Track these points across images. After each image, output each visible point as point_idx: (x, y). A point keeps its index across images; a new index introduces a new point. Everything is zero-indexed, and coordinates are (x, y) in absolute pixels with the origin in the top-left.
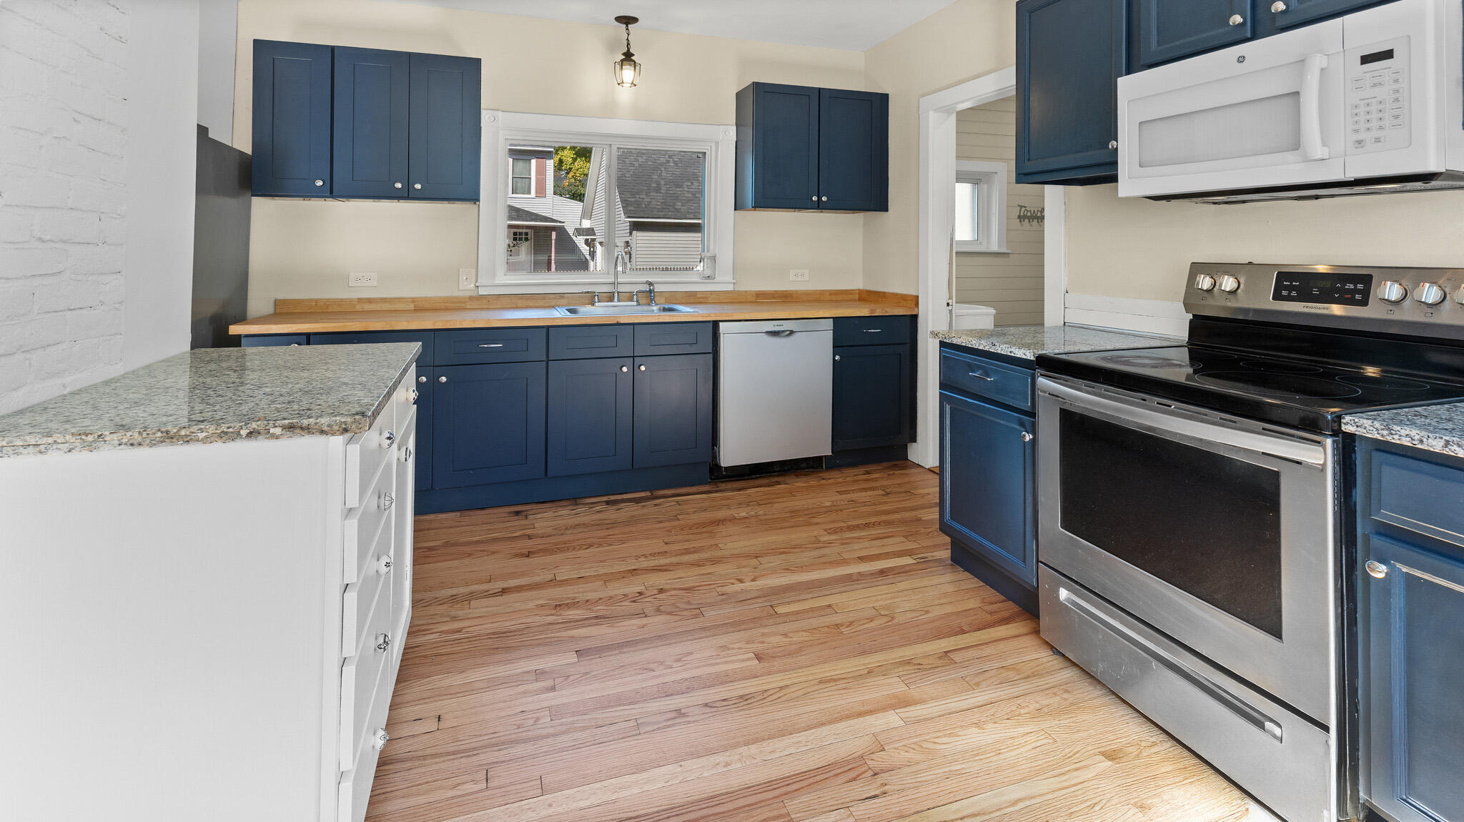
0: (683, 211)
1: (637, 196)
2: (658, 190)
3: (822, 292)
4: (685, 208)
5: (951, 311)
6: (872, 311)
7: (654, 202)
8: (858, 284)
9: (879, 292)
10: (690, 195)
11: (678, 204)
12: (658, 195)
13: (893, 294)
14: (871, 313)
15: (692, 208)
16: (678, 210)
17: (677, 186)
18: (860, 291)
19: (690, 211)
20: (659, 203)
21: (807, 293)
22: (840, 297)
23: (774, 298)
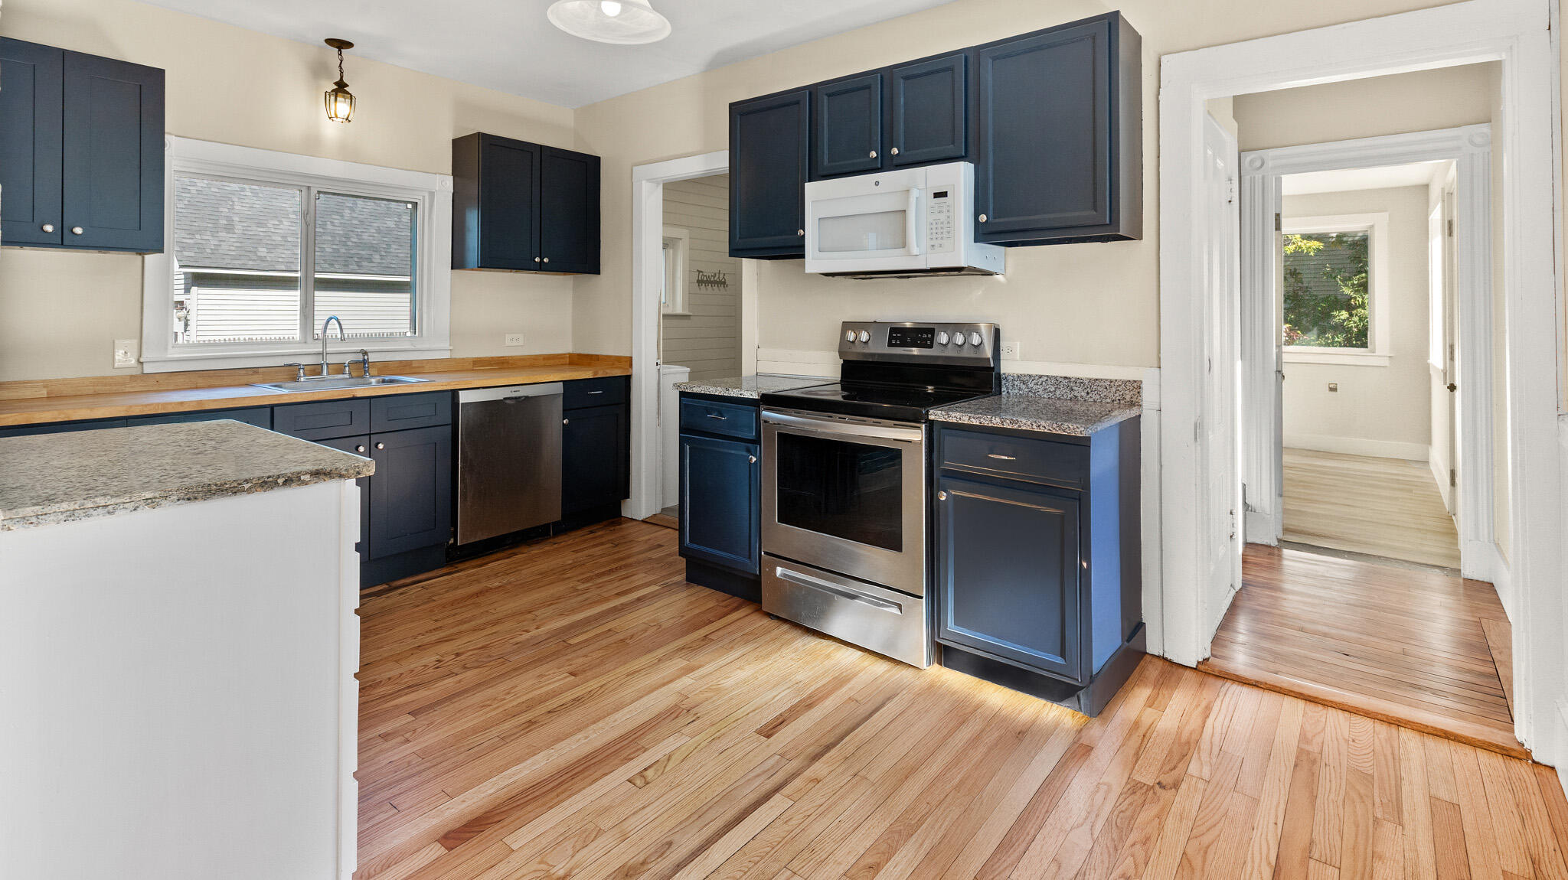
0: (269, 259)
1: (198, 236)
2: (229, 228)
3: (536, 358)
4: (272, 255)
5: (659, 370)
6: (595, 374)
7: (224, 246)
8: (566, 347)
9: (592, 356)
10: (280, 239)
11: (261, 249)
12: (231, 235)
13: (607, 356)
14: (595, 375)
15: (283, 256)
16: (262, 259)
17: (260, 224)
18: (571, 355)
19: (280, 260)
20: (232, 248)
21: (522, 359)
22: (552, 362)
23: (491, 365)
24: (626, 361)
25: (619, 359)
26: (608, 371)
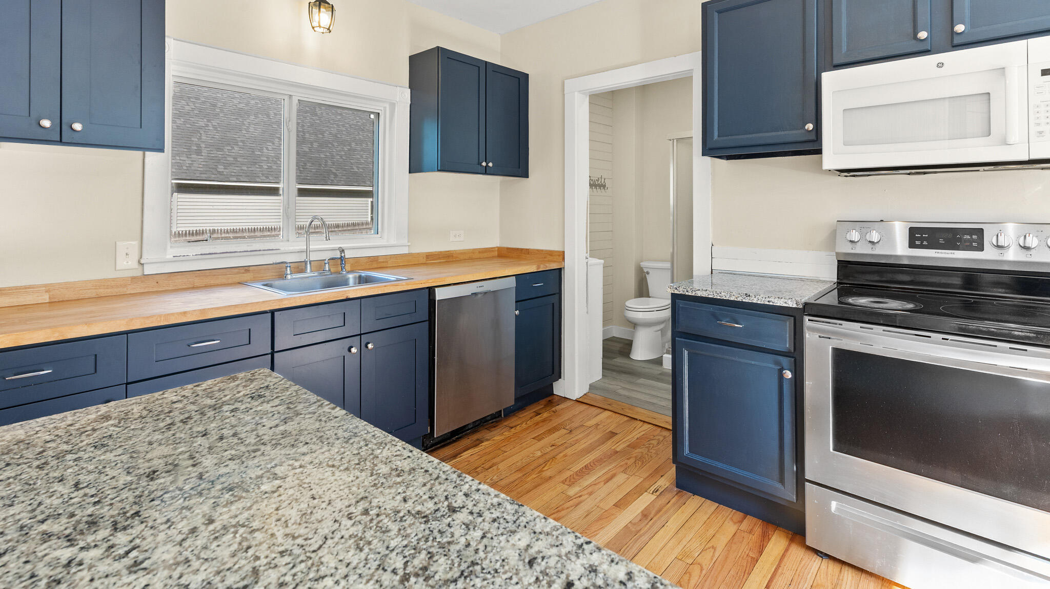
0: (225, 173)
1: (178, 158)
2: (199, 152)
3: (473, 251)
4: (227, 171)
5: (587, 263)
6: (539, 267)
7: (196, 165)
8: (494, 242)
9: (522, 250)
10: (232, 159)
11: (219, 167)
12: (199, 157)
14: (538, 269)
15: (235, 171)
16: (221, 173)
17: (219, 149)
19: (233, 174)
20: (201, 166)
21: (463, 253)
22: (485, 255)
23: (439, 258)
24: (559, 255)
25: (551, 253)
26: (547, 265)
